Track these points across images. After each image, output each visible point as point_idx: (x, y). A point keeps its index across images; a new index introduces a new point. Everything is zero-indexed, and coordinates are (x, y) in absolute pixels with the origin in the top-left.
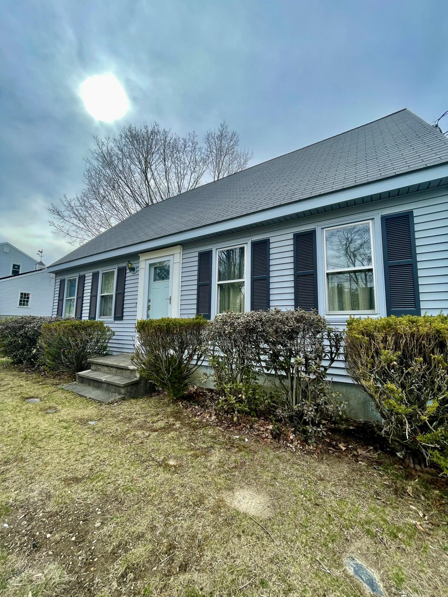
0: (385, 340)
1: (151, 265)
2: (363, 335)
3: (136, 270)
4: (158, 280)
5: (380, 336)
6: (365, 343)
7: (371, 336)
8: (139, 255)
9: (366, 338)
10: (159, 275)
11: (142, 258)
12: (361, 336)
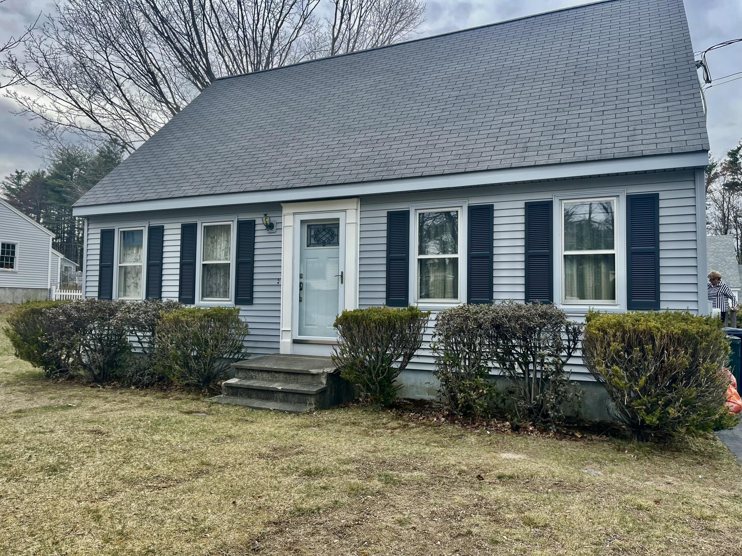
0: (614, 335)
1: (302, 222)
2: (599, 331)
3: (274, 229)
4: (314, 245)
5: (611, 332)
6: (600, 337)
7: (605, 333)
8: (282, 204)
9: (601, 333)
10: (316, 236)
11: (286, 210)
12: (597, 332)
